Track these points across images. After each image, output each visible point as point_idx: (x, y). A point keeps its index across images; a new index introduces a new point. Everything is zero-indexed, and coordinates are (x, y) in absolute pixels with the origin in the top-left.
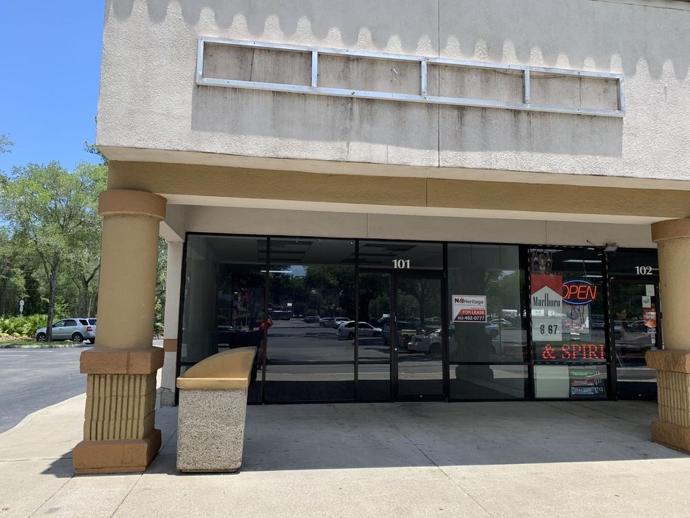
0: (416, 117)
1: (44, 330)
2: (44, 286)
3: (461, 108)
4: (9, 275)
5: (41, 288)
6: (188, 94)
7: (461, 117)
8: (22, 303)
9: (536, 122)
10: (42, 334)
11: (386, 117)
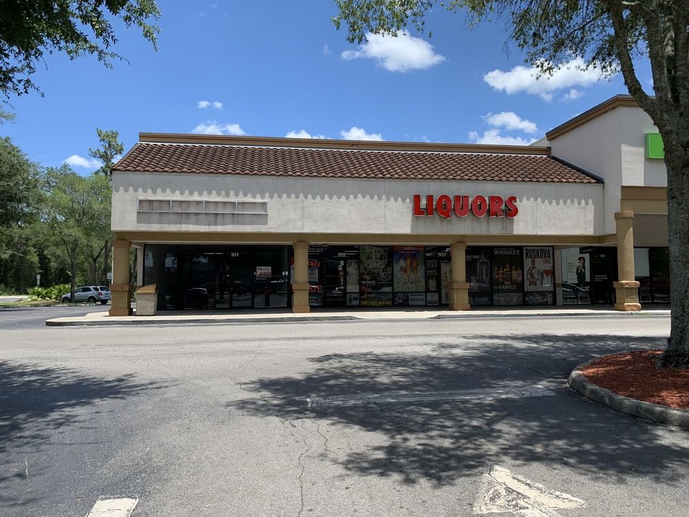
0: (202, 217)
1: (68, 295)
2: (54, 262)
3: (216, 214)
4: (25, 253)
5: (52, 264)
6: (136, 215)
7: (216, 216)
8: (39, 277)
9: (240, 217)
10: (66, 298)
11: (193, 218)
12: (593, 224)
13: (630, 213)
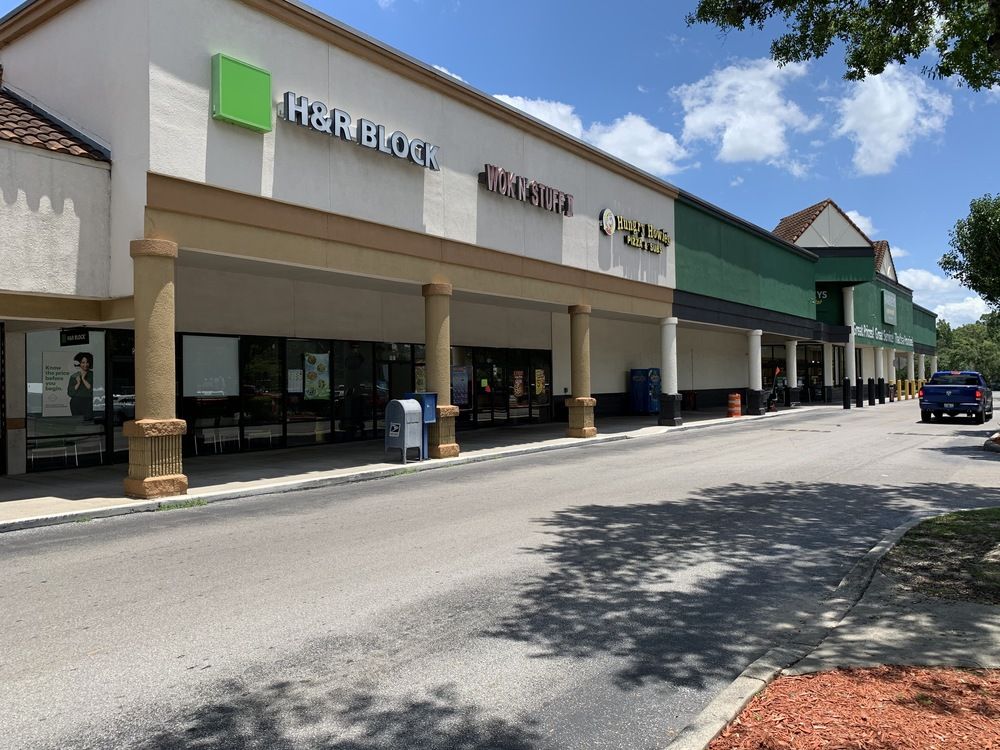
12: (74, 266)
13: (168, 245)
